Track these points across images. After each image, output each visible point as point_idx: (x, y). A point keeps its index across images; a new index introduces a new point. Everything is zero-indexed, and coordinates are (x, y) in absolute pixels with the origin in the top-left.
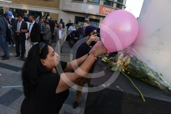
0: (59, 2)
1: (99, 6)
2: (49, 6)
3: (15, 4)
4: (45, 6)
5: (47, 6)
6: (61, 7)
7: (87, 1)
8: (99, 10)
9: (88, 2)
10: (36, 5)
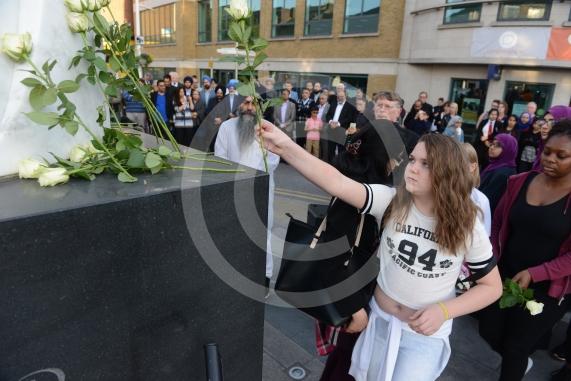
0: (400, 38)
1: (548, 31)
2: (368, 54)
3: (281, 59)
4: (356, 56)
5: (362, 55)
6: (405, 54)
7: (494, 18)
8: (550, 45)
9: (498, 20)
10: (332, 56)
